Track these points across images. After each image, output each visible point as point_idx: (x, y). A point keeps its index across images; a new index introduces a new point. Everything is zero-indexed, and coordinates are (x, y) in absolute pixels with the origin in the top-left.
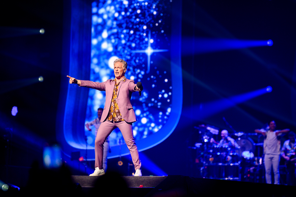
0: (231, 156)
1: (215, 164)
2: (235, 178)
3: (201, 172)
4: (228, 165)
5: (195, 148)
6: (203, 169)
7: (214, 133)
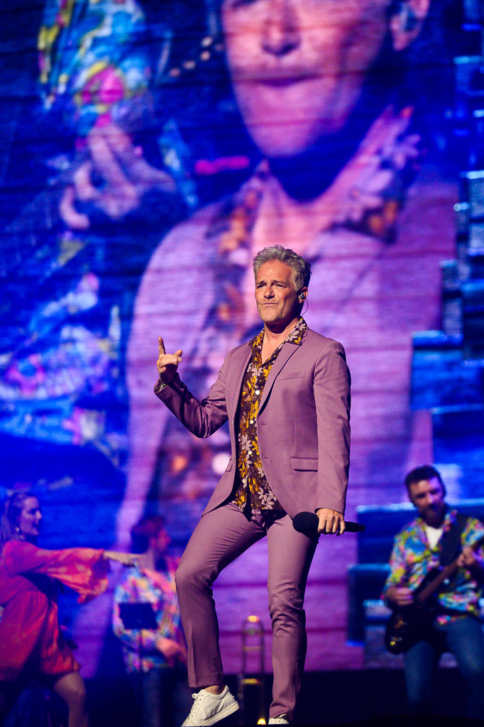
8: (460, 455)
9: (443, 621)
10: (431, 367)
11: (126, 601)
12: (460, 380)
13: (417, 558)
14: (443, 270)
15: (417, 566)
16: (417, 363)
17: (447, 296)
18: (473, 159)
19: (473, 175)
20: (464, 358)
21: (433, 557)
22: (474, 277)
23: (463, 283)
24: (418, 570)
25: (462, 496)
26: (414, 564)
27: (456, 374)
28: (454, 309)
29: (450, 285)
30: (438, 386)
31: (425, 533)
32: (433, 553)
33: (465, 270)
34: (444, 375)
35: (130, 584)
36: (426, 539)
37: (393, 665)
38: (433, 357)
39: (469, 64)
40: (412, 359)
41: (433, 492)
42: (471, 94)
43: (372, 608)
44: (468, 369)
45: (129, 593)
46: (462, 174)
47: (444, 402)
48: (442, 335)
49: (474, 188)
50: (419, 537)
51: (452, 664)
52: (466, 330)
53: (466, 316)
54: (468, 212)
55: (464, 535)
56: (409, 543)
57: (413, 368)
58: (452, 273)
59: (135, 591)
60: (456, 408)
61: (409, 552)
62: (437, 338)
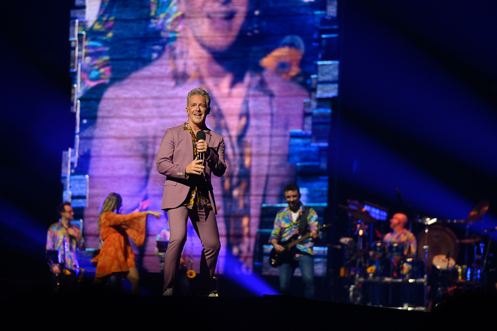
0: (409, 263)
1: (377, 278)
2: (417, 309)
3: (351, 294)
4: (402, 282)
5: (339, 247)
6: (354, 290)
7: (378, 217)
8: (308, 184)
9: (297, 256)
10: (297, 145)
11: (161, 240)
12: (310, 151)
13: (287, 225)
14: (305, 103)
15: (287, 229)
16: (291, 143)
17: (306, 115)
18: (320, 56)
19: (320, 63)
20: (311, 142)
21: (294, 226)
22: (318, 107)
23: (313, 109)
24: (287, 231)
25: (308, 202)
26: (286, 228)
27: (308, 149)
28: (309, 120)
29: (308, 110)
30: (300, 153)
31: (291, 214)
32: (294, 224)
33: (314, 104)
34: (302, 149)
35: (162, 234)
36: (291, 217)
37: (274, 274)
38: (299, 141)
39: (320, 14)
40: (290, 141)
41: (294, 196)
42: (321, 28)
43: (266, 249)
44: (313, 147)
45: (162, 237)
46: (315, 62)
47: (303, 160)
48: (303, 132)
49: (320, 69)
50: (288, 216)
51: (300, 275)
52: (313, 130)
53: (314, 124)
54: (317, 79)
55: (308, 218)
56: (283, 218)
57: (290, 146)
58: (309, 105)
59: (165, 236)
60: (307, 164)
61: (283, 222)
62: (301, 133)
